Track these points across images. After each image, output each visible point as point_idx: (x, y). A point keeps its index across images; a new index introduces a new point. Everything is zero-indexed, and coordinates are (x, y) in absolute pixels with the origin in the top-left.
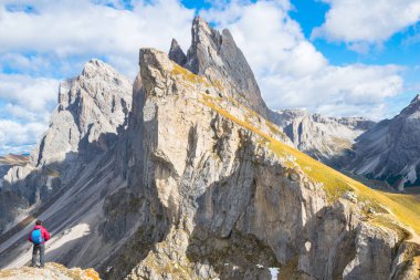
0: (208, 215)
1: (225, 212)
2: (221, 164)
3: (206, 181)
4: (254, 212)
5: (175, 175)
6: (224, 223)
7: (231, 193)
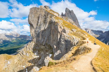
0: (40, 39)
1: (44, 38)
2: (45, 25)
3: (40, 29)
4: (50, 38)
5: (34, 28)
6: (44, 41)
7: (46, 33)
